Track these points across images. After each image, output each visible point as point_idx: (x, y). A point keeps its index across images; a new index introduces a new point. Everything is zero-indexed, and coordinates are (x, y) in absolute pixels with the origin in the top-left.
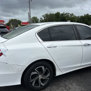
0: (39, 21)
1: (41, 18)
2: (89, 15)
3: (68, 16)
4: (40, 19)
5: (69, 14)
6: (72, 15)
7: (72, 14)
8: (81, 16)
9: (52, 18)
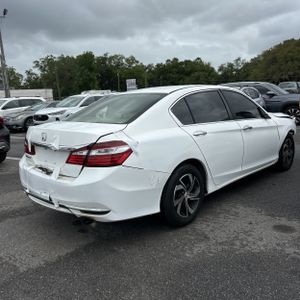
0: (23, 82)
1: (28, 73)
2: (180, 60)
3: (118, 65)
4: (25, 76)
5: (123, 58)
6: (133, 63)
7: (133, 58)
8: (158, 65)
9: (69, 71)
